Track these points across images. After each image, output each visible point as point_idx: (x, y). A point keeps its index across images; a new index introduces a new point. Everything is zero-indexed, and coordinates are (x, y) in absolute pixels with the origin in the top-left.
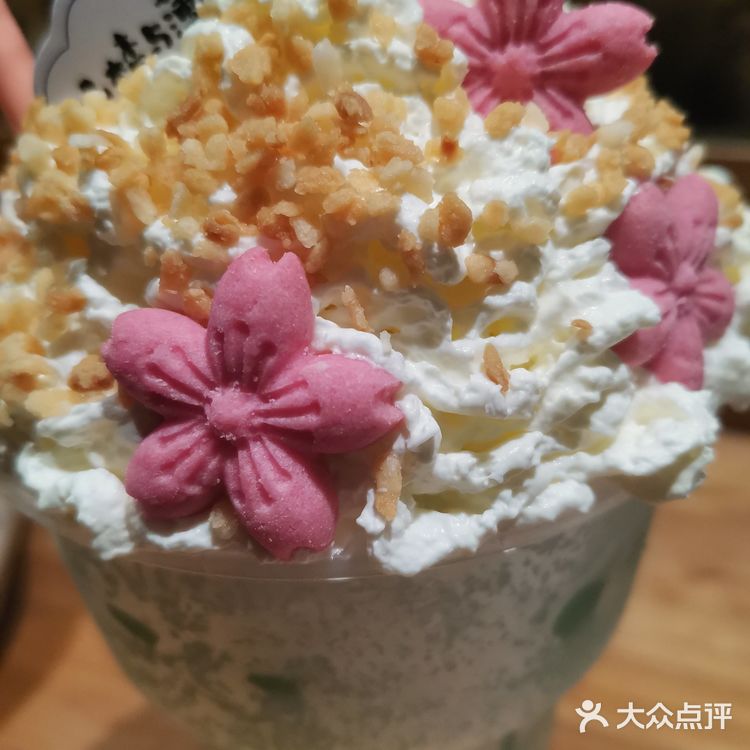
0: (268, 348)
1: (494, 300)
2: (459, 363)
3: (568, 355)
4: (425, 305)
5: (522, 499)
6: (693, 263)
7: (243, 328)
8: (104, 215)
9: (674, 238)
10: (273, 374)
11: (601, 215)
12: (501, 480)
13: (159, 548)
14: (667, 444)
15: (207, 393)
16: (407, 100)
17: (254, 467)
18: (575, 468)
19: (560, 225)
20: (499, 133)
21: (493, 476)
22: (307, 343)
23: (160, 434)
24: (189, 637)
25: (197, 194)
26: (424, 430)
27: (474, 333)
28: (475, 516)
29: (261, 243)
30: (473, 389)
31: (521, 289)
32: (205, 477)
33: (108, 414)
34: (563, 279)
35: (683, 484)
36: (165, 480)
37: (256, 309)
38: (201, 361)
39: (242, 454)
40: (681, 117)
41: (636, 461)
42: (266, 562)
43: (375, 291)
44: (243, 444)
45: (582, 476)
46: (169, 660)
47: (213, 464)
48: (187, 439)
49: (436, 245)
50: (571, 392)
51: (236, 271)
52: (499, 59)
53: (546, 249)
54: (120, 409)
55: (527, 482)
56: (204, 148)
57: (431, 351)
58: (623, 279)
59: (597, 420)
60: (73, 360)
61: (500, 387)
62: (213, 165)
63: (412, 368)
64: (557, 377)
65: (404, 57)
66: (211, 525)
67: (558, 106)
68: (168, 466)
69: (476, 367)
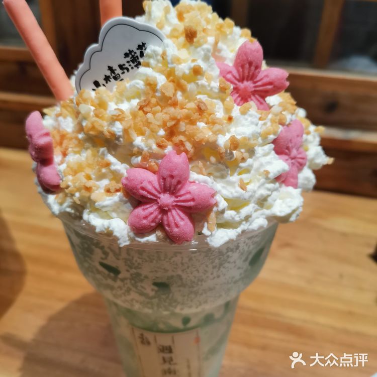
0: (179, 182)
1: (242, 165)
2: (231, 184)
3: (263, 180)
4: (222, 167)
5: (248, 224)
6: (296, 149)
7: (172, 177)
8: (120, 137)
9: (291, 143)
10: (180, 190)
11: (272, 137)
12: (243, 219)
13: (139, 242)
14: (290, 207)
15: (159, 195)
16: (215, 101)
17: (173, 217)
18: (262, 214)
19: (260, 140)
20: (244, 113)
21: (241, 218)
22: (187, 180)
23: (142, 207)
24: (133, 271)
25: (154, 132)
26: (223, 205)
27: (236, 174)
28: (235, 230)
29: (174, 149)
30: (236, 192)
31: (250, 161)
32: (157, 220)
33: (121, 200)
34: (261, 157)
35: (293, 218)
36: (145, 222)
37: (176, 171)
38: (157, 185)
39: (169, 213)
40: (295, 103)
41: (280, 212)
42: (173, 245)
43: (208, 163)
44: (170, 210)
45: (264, 216)
46: (122, 280)
47: (160, 216)
48: (152, 209)
49: (228, 150)
50: (263, 192)
51: (170, 159)
52: (242, 85)
53: (256, 148)
54: (125, 199)
55: (250, 219)
56: (154, 117)
57: (224, 180)
58: (277, 156)
59: (269, 199)
60: (105, 182)
61: (245, 191)
62: (158, 123)
63: (219, 186)
64: (259, 187)
65: (215, 88)
66: (157, 234)
67: (259, 101)
68: (146, 217)
69: (236, 185)
